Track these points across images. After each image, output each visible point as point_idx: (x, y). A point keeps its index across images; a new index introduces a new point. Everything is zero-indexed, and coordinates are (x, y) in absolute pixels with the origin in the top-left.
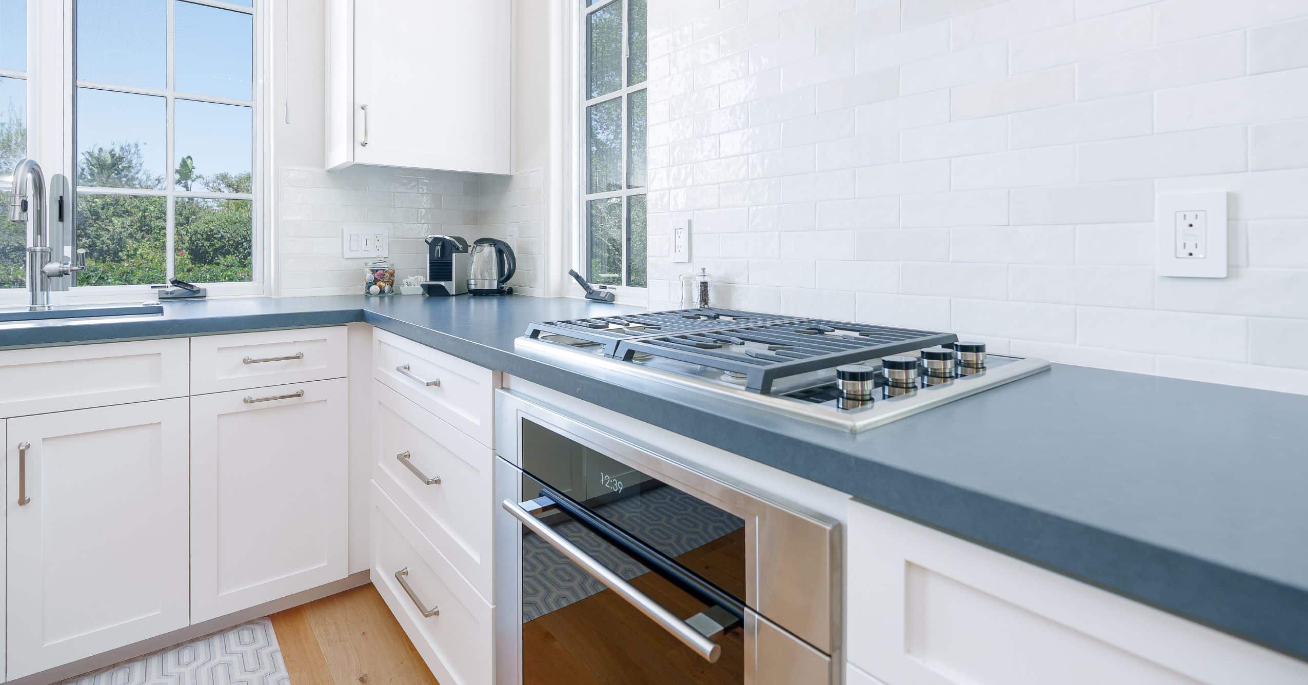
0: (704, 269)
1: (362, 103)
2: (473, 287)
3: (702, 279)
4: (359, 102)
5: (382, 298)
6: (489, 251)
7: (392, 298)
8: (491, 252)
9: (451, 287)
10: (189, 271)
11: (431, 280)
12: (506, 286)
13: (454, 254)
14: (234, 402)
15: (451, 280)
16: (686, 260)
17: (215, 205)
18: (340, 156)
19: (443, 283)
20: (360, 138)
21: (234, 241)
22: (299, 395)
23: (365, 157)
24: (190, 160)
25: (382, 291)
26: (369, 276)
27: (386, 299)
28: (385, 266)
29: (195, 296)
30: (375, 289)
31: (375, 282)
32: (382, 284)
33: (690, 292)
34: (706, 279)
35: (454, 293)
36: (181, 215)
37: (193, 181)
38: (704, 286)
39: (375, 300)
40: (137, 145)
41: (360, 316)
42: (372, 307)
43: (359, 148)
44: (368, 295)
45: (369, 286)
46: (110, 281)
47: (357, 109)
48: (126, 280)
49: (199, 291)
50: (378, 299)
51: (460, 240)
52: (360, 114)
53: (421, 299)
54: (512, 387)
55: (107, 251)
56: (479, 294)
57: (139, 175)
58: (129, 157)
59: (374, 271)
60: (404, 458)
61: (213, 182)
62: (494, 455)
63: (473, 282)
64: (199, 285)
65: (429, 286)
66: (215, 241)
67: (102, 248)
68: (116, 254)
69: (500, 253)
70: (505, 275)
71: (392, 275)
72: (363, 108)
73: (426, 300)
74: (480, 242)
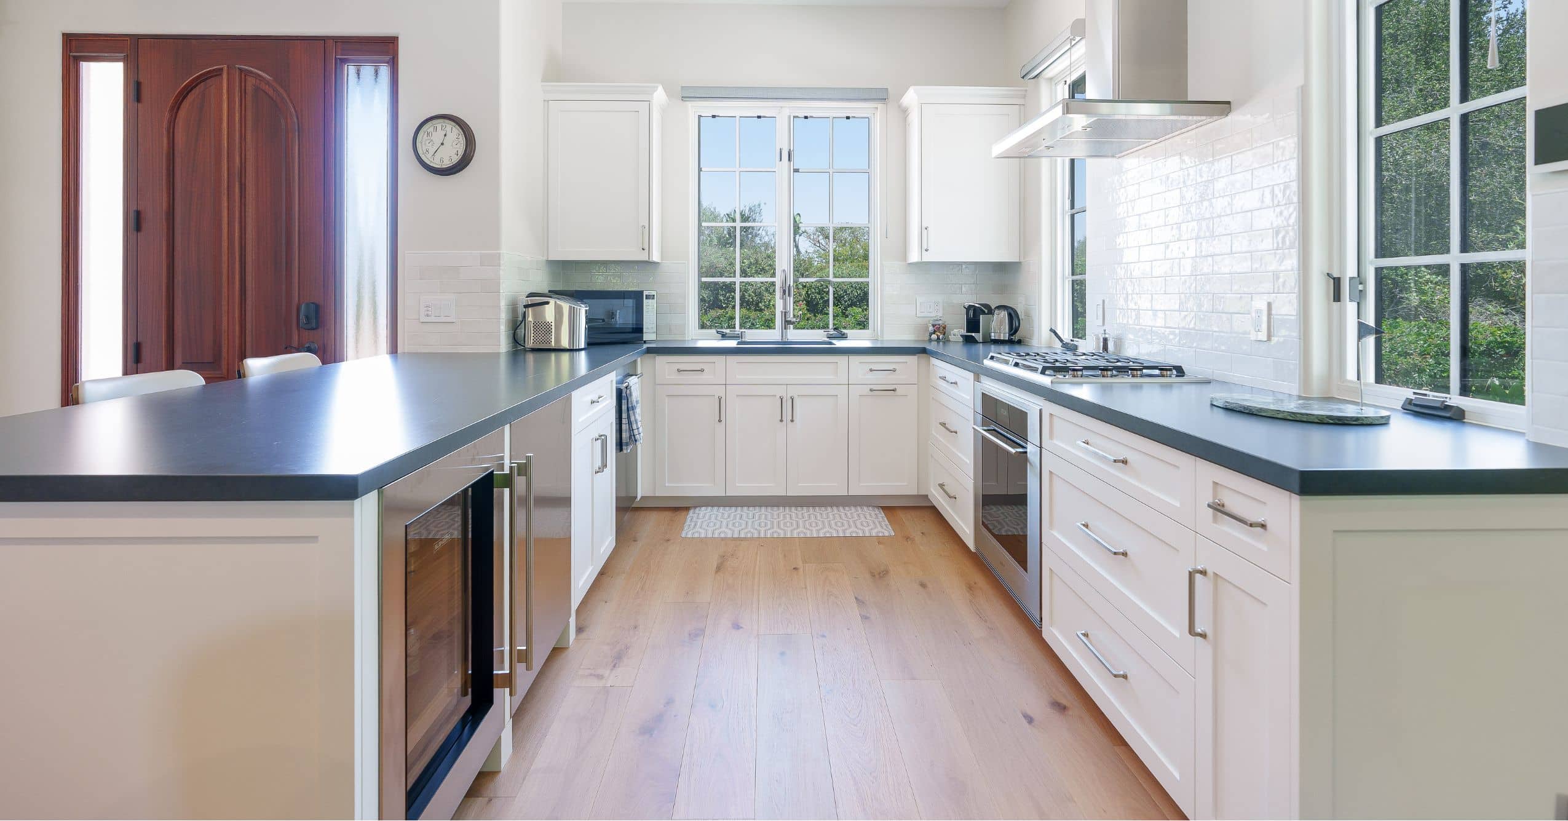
0: (1105, 330)
1: (926, 226)
2: (993, 338)
3: (1104, 336)
4: (924, 225)
5: (938, 342)
6: (1004, 314)
7: (944, 343)
8: (1004, 315)
9: (979, 337)
10: (808, 319)
11: (967, 332)
12: (1016, 338)
13: (981, 316)
14: (866, 390)
15: (979, 332)
16: (1101, 324)
17: (815, 256)
18: (914, 257)
19: (973, 334)
20: (925, 247)
21: (838, 294)
22: (893, 390)
23: (928, 258)
24: (798, 217)
25: (938, 338)
26: (931, 329)
27: (941, 343)
28: (940, 322)
29: (843, 337)
30: (934, 337)
31: (934, 332)
32: (939, 334)
33: (1098, 343)
34: (1107, 336)
35: (981, 341)
36: (798, 271)
37: (800, 235)
38: (1105, 340)
39: (934, 344)
40: (759, 205)
41: (924, 351)
42: (932, 347)
43: (924, 251)
44: (930, 340)
45: (931, 334)
46: (757, 326)
47: (924, 229)
48: (767, 326)
49: (844, 334)
50: (936, 343)
51: (987, 306)
52: (925, 232)
53: (962, 343)
54: (982, 381)
55: (752, 302)
56: (997, 342)
57: (760, 232)
58: (754, 216)
59: (934, 326)
60: (943, 425)
61: (813, 234)
62: (974, 411)
63: (993, 334)
64: (845, 331)
65: (966, 336)
66: (825, 294)
67: (749, 300)
68: (757, 304)
69: (1010, 315)
70: (1014, 330)
71: (944, 328)
72: (926, 229)
73: (964, 344)
74: (999, 307)
